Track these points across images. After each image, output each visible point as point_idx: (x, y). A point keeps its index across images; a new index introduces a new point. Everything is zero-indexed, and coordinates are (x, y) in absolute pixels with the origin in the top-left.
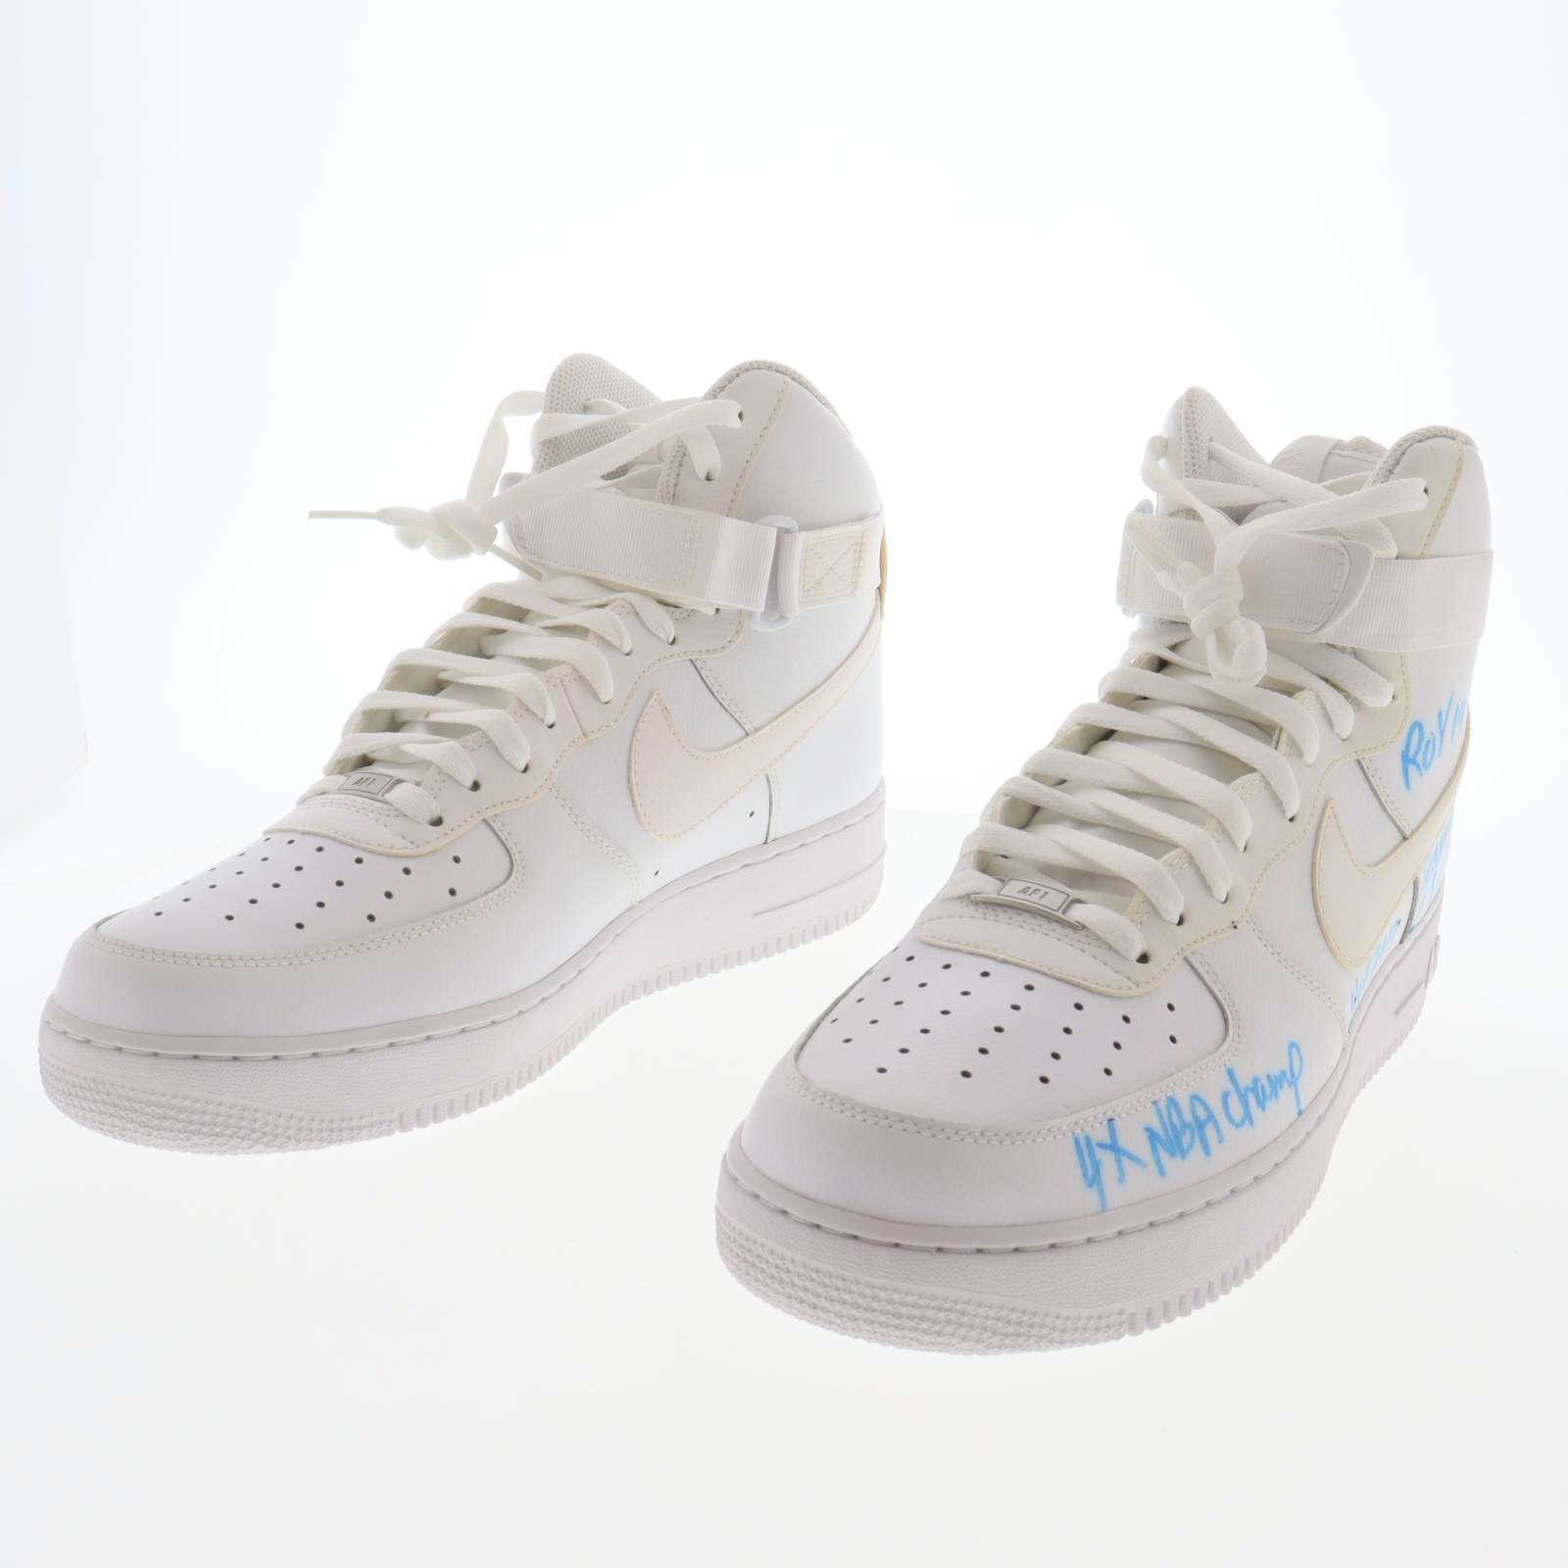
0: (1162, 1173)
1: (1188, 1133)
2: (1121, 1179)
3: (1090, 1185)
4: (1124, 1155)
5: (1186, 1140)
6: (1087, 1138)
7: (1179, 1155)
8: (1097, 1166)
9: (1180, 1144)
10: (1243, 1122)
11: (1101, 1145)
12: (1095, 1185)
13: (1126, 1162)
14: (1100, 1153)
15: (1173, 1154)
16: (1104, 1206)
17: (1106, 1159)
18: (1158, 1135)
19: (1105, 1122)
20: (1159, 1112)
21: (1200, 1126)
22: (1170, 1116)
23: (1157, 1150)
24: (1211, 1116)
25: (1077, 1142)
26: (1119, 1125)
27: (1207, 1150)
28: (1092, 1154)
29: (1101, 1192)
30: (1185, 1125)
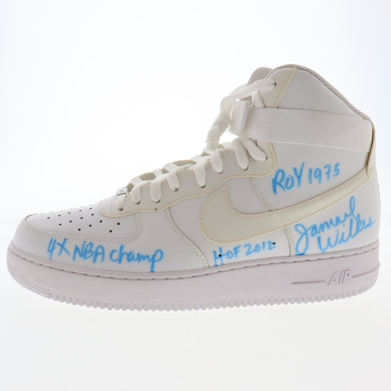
0: (74, 259)
1: (90, 254)
2: (59, 255)
3: (49, 251)
4: (64, 249)
5: (88, 255)
6: (55, 241)
7: (83, 258)
8: (53, 248)
9: (85, 255)
10: (116, 260)
11: (59, 244)
12: (50, 253)
13: (63, 251)
14: (56, 245)
15: (81, 256)
16: (50, 259)
17: (58, 248)
18: (79, 249)
19: (64, 239)
20: (84, 245)
21: (97, 254)
22: (87, 247)
23: (76, 253)
24: (103, 253)
25: (52, 240)
26: (67, 241)
27: (95, 261)
28: (54, 244)
29: (51, 255)
30: (91, 251)
